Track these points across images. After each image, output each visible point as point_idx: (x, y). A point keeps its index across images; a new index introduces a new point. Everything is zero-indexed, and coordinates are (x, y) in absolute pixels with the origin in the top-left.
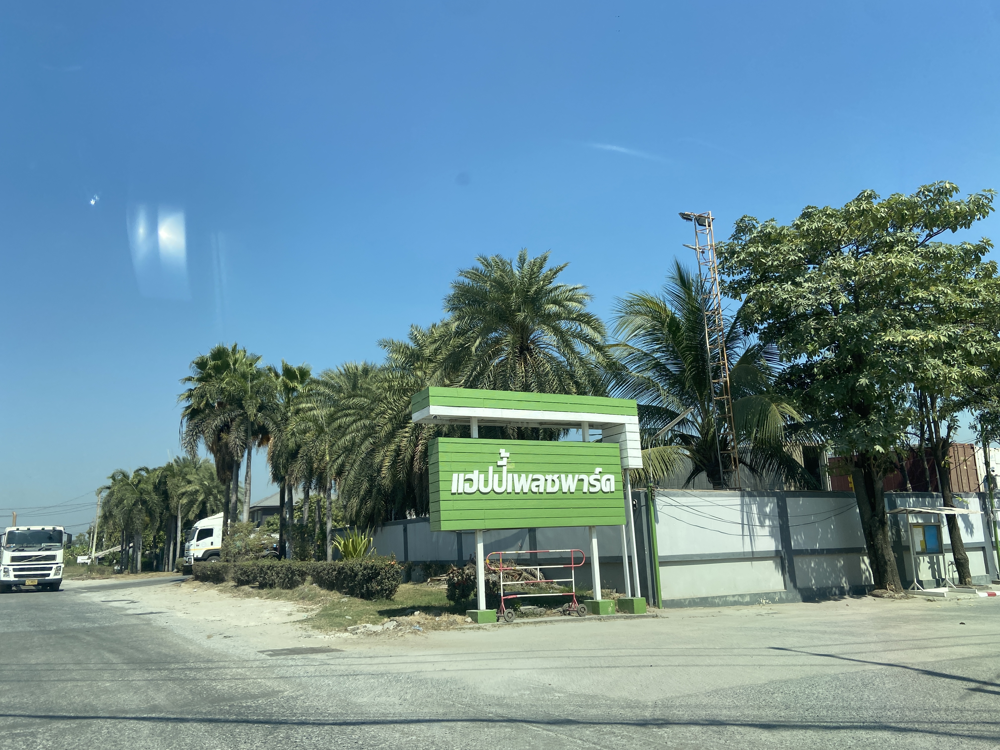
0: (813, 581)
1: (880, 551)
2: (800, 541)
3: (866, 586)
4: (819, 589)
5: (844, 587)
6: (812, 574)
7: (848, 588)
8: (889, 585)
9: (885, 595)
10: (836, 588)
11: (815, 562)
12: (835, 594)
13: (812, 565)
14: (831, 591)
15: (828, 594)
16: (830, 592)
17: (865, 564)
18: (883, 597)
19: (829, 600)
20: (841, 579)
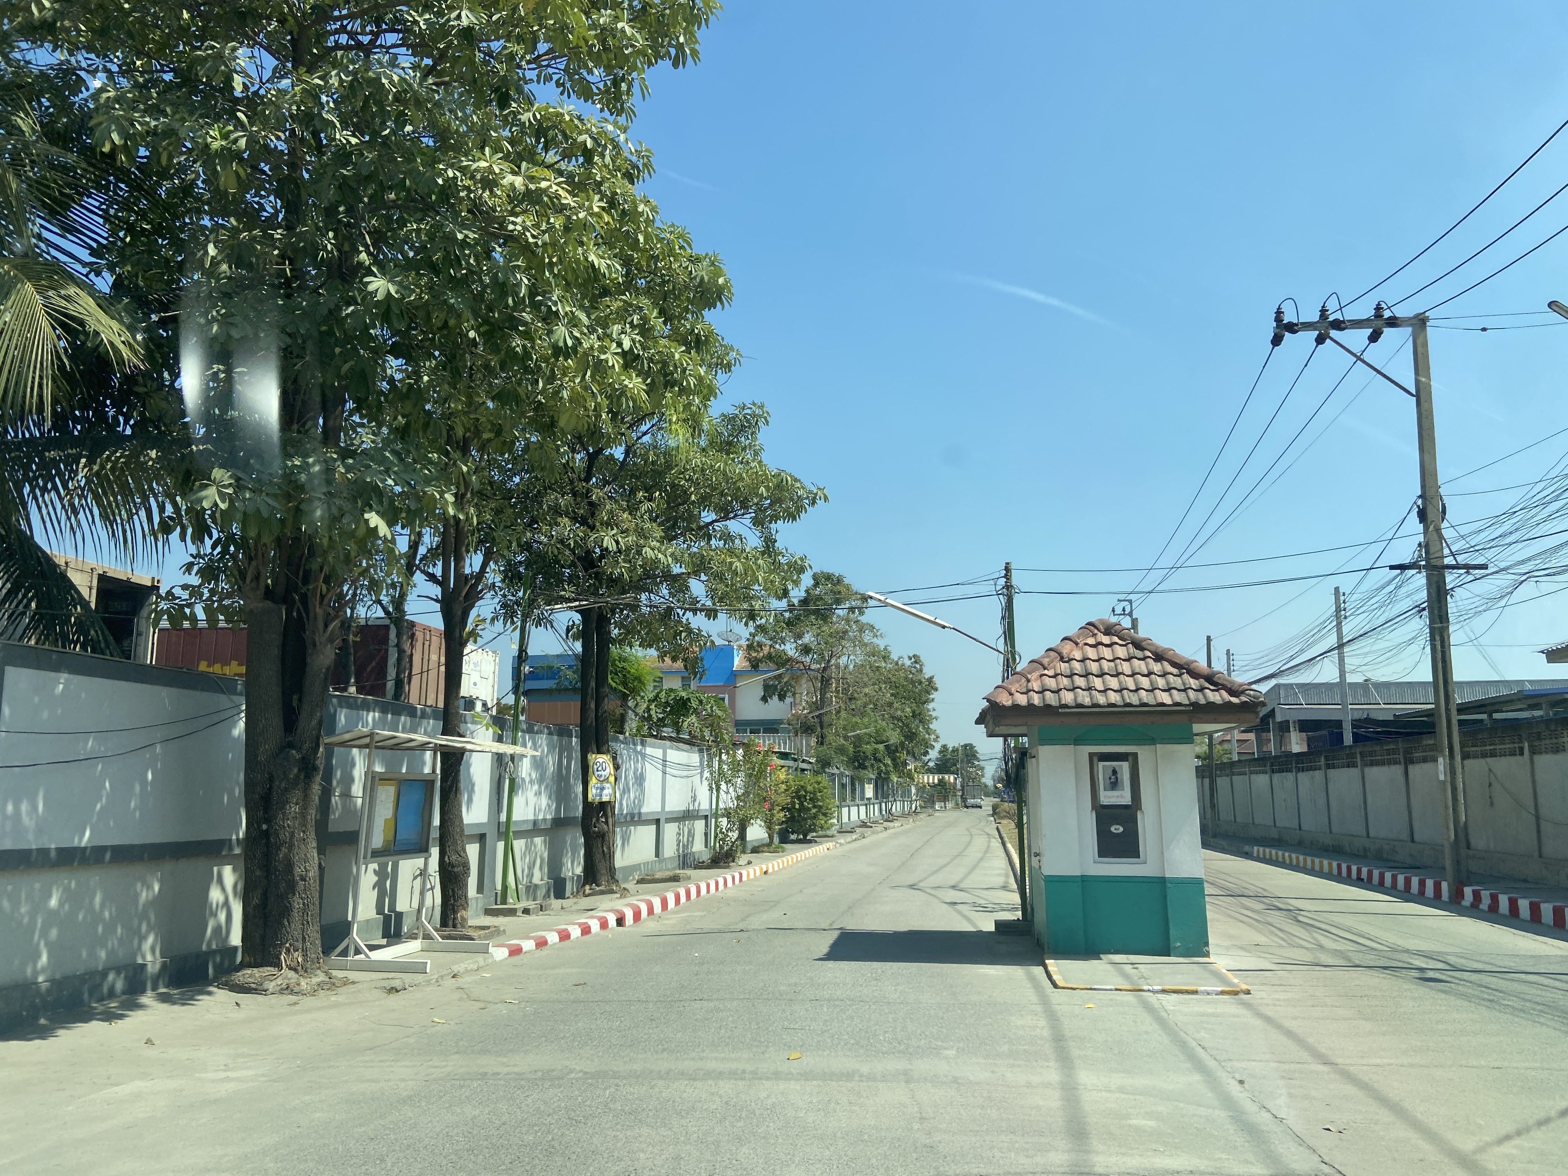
0: (44, 958)
1: (284, 850)
2: (26, 820)
3: (211, 953)
4: (56, 984)
5: (143, 966)
6: (44, 934)
7: (158, 966)
8: (288, 950)
9: (271, 986)
10: (118, 973)
11: (67, 889)
12: (112, 994)
13: (53, 902)
14: (100, 985)
15: (86, 996)
16: (95, 990)
17: (223, 889)
18: (263, 992)
19: (86, 1017)
20: (143, 938)
